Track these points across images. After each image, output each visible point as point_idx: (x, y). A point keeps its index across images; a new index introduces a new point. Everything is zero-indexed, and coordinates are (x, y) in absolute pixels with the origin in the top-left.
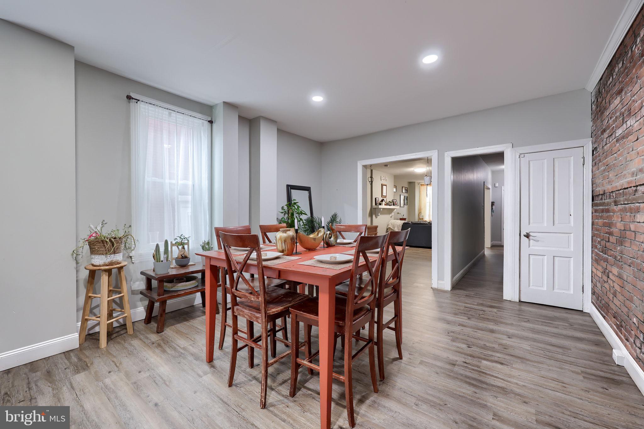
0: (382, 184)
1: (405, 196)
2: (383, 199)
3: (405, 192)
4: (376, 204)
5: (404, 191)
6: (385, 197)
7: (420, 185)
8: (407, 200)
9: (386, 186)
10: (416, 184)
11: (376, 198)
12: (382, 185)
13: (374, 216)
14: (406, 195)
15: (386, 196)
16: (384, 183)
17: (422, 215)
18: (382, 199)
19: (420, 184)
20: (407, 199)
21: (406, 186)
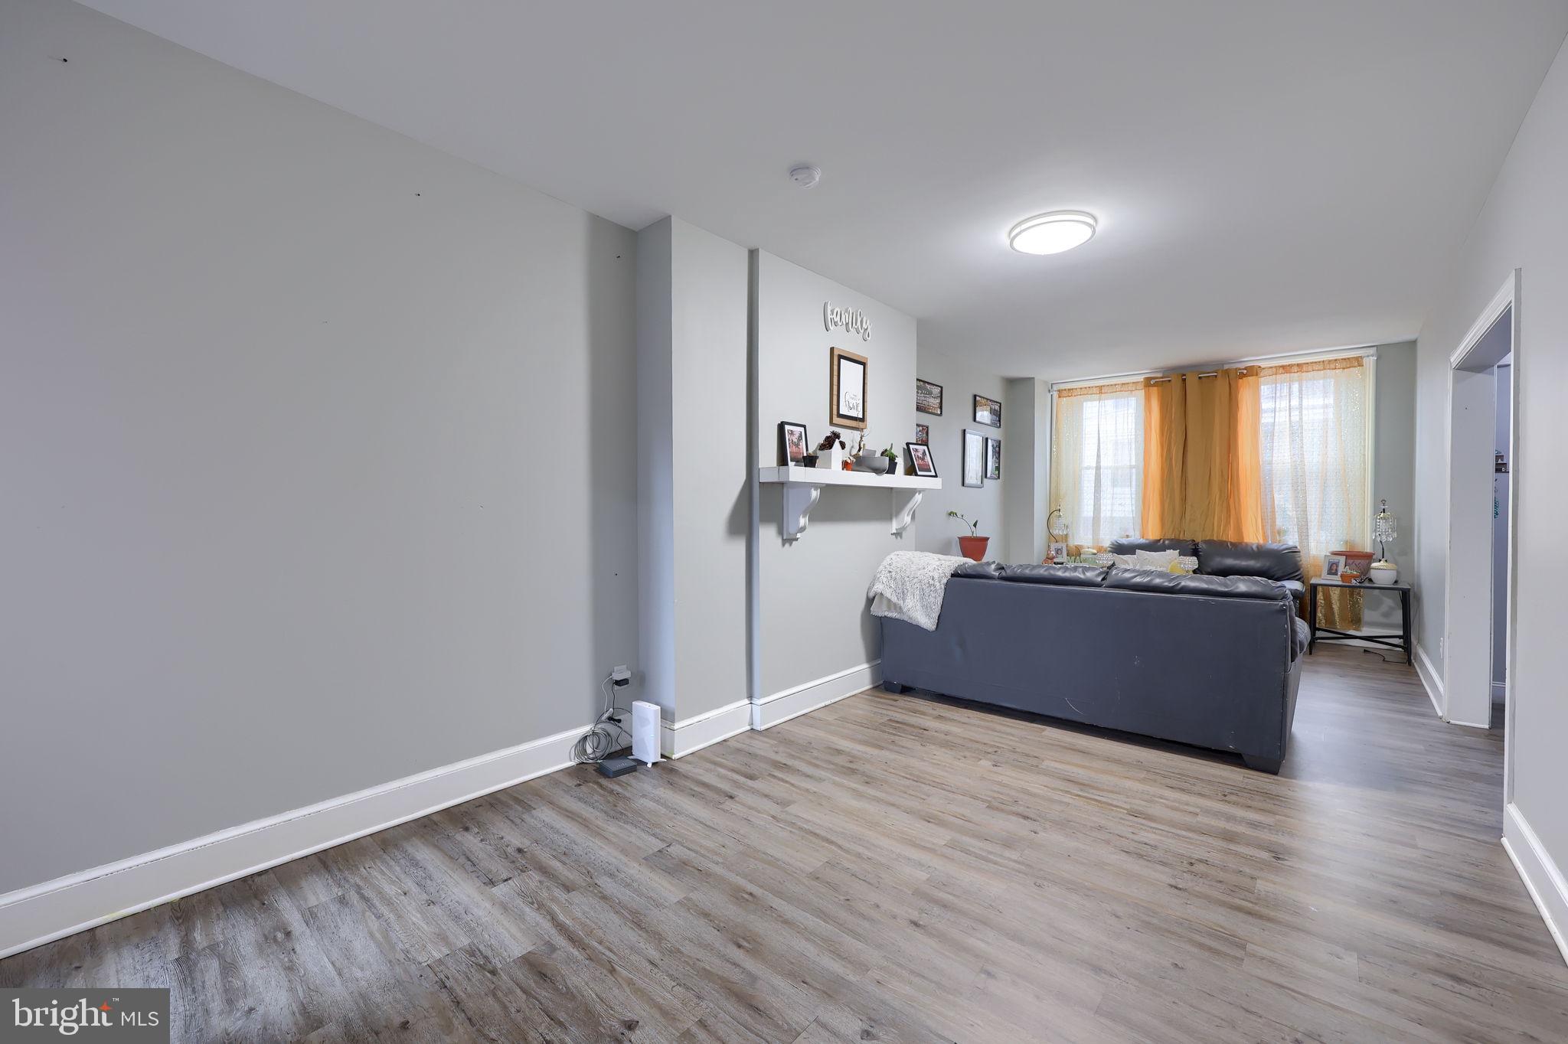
0: (832, 349)
1: (987, 439)
2: (836, 436)
3: (993, 425)
4: (783, 461)
5: (984, 415)
6: (858, 422)
7: (1055, 394)
8: (999, 458)
9: (864, 364)
10: (1039, 390)
11: (781, 427)
12: (837, 358)
13: (767, 535)
14: (994, 434)
15: (863, 420)
16: (848, 344)
17: (1063, 521)
18: (828, 431)
19: (1055, 388)
20: (997, 453)
21: (995, 393)
